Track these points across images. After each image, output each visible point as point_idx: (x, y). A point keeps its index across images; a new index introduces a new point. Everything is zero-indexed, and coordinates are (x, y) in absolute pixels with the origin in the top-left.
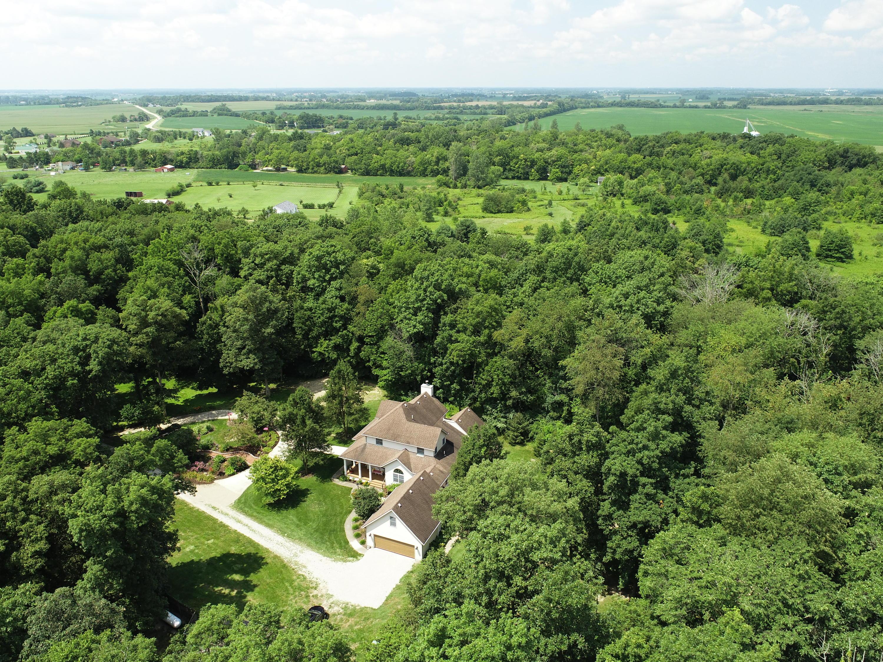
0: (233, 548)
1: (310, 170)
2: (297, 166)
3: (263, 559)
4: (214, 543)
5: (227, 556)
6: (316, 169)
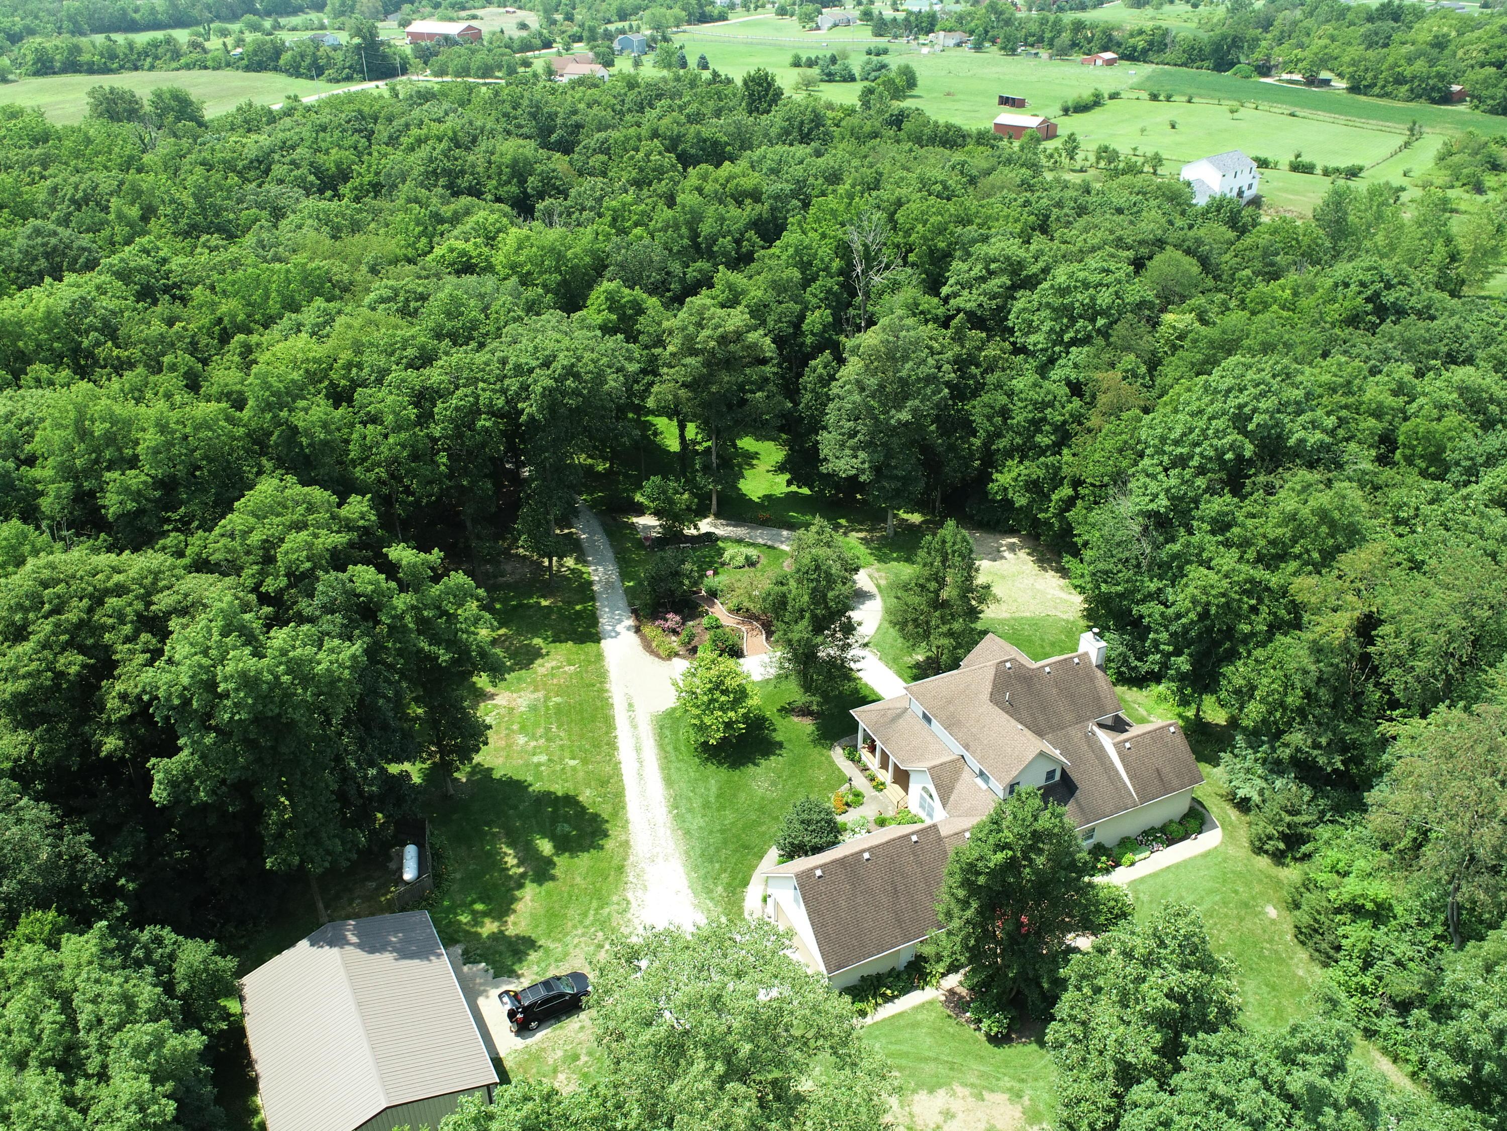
0: (588, 792)
1: (1376, 90)
2: (1352, 77)
3: (606, 835)
4: (574, 769)
5: (570, 800)
6: (1389, 89)
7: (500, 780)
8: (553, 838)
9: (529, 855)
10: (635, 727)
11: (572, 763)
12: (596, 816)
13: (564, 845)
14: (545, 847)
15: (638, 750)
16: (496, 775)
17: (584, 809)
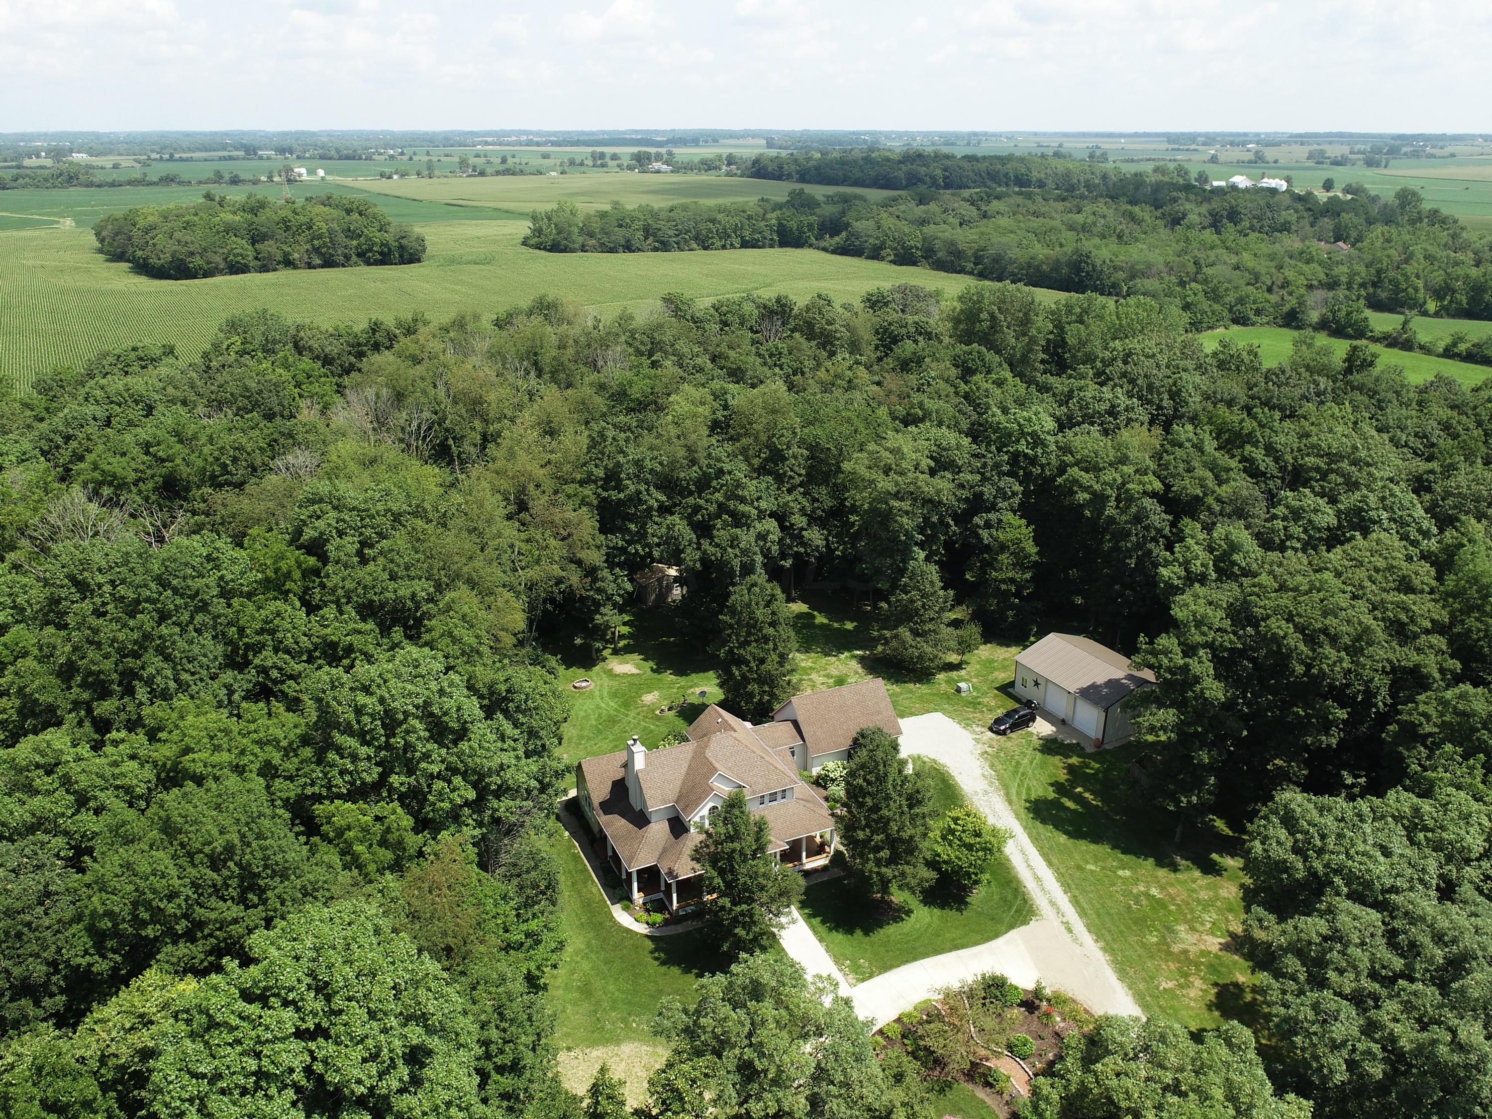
0: (1061, 840)
3: (1029, 809)
5: (1074, 835)
7: (1147, 857)
8: (1068, 809)
9: (1078, 799)
10: (1053, 903)
11: (1093, 867)
12: (1044, 822)
13: (1055, 804)
14: (1069, 804)
15: (1037, 879)
16: (1151, 860)
17: (1056, 827)
